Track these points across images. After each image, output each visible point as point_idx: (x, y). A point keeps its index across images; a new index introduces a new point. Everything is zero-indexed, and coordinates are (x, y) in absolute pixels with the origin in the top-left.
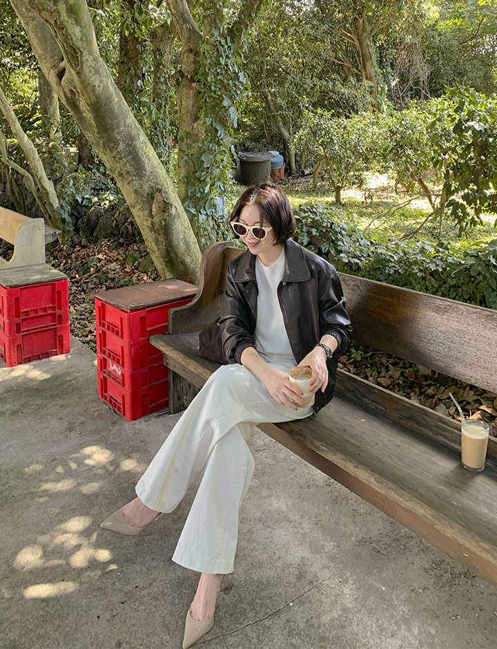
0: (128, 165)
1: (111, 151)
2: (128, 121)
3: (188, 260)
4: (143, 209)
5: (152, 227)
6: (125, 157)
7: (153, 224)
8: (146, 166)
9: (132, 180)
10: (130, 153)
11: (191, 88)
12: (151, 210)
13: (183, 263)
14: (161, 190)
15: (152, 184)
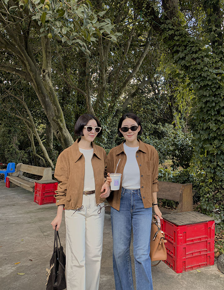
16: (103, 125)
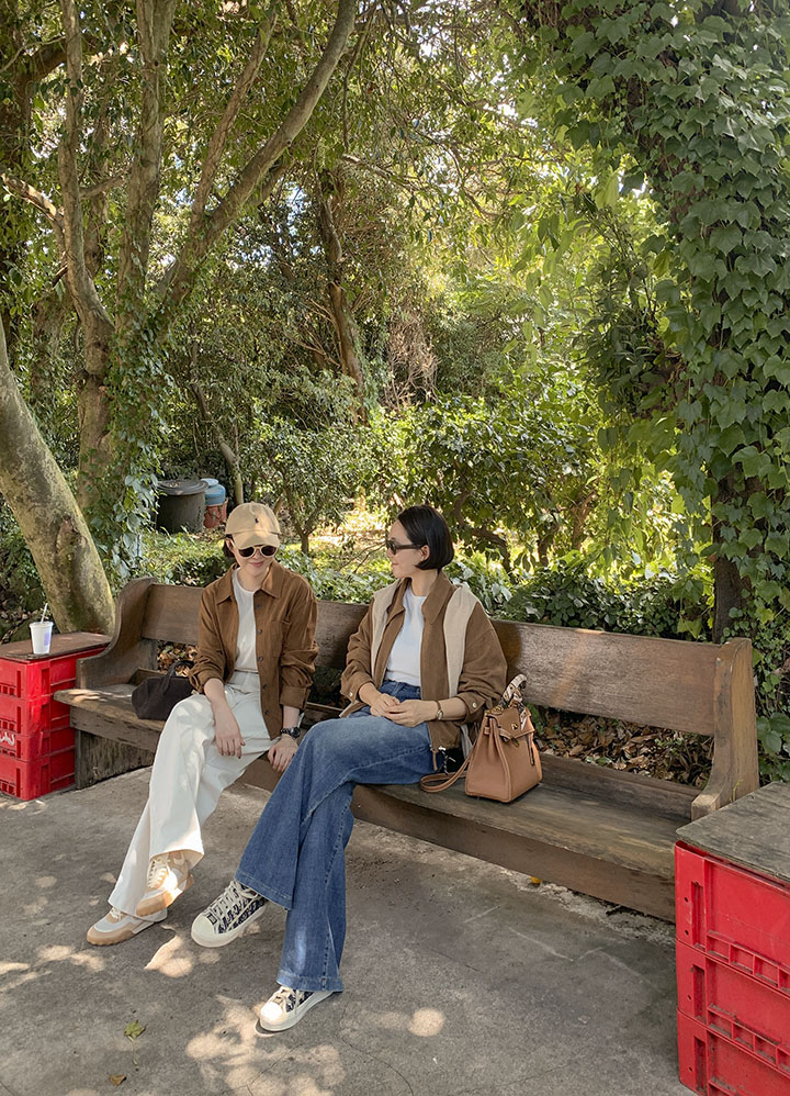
0: (30, 488)
1: (11, 473)
2: (33, 437)
3: (98, 606)
4: (44, 542)
5: (55, 565)
6: (27, 479)
7: (56, 560)
8: (52, 489)
9: (34, 506)
10: (33, 474)
11: (98, 393)
12: (56, 543)
13: (91, 609)
14: (70, 518)
15: (58, 511)
16: (148, 355)
